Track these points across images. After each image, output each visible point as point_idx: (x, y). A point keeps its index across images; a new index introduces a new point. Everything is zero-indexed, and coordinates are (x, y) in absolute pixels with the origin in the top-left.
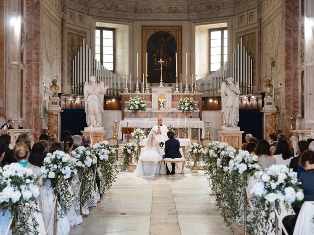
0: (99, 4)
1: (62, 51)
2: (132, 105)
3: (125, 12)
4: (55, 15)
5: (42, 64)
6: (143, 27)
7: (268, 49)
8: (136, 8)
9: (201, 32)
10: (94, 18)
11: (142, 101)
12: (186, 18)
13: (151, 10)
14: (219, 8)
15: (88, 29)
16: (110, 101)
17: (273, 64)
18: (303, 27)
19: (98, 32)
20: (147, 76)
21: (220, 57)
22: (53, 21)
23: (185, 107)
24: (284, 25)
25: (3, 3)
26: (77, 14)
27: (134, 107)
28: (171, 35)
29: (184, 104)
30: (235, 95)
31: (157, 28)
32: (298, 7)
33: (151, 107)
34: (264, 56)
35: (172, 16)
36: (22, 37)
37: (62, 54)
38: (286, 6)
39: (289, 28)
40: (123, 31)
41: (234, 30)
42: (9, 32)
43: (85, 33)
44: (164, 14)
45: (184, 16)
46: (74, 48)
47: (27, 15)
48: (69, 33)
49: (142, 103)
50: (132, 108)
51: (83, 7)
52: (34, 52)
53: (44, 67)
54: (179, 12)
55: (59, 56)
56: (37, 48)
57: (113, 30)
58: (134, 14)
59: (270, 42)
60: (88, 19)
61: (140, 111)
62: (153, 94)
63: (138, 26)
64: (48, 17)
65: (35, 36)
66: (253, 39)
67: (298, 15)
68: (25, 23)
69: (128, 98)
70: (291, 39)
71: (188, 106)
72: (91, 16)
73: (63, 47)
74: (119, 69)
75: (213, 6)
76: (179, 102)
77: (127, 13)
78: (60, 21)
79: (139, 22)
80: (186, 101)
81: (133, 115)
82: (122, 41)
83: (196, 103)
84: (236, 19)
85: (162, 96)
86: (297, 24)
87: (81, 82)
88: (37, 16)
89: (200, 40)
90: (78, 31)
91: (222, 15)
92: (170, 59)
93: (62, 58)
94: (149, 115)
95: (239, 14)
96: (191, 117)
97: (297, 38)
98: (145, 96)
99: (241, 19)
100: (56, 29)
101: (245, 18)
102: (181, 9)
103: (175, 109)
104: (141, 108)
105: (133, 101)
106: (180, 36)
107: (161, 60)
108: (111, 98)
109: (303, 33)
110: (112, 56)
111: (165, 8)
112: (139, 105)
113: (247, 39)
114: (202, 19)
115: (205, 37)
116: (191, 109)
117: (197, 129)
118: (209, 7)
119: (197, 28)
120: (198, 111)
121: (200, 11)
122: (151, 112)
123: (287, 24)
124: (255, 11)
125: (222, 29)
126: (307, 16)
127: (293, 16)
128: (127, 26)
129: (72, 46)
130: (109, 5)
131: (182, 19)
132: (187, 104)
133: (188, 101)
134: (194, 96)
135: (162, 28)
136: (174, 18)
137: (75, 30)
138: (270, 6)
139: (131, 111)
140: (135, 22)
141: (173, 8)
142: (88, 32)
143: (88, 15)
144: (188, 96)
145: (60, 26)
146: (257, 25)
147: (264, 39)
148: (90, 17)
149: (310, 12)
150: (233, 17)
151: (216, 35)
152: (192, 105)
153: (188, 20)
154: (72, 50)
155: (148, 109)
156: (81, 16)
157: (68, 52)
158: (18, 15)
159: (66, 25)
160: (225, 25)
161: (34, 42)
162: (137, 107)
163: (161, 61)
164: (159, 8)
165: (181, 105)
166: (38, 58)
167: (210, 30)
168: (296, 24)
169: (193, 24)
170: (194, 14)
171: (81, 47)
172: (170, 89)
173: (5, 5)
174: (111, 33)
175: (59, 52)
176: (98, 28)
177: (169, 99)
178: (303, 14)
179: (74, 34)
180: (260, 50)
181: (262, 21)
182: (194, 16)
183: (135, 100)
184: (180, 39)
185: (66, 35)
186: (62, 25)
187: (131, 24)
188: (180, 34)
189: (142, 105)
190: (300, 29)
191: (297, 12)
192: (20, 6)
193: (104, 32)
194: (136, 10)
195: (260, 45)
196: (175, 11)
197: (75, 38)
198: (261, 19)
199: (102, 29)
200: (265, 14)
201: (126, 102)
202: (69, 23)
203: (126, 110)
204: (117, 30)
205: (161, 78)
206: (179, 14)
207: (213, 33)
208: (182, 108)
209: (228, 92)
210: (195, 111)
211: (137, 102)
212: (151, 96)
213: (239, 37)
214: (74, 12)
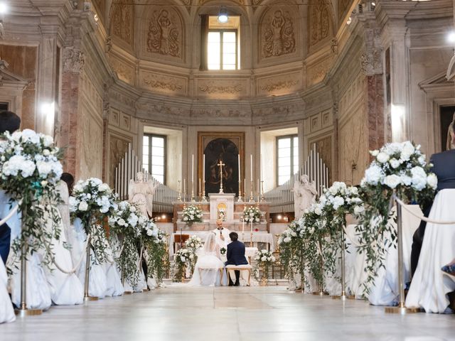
0: (147, 105)
1: (104, 156)
2: (186, 215)
3: (179, 115)
4: (95, 111)
5: (79, 162)
6: (199, 132)
7: (347, 153)
8: (191, 111)
9: (267, 139)
10: (142, 121)
11: (198, 211)
12: (249, 123)
13: (209, 114)
14: (288, 111)
15: (135, 134)
16: (159, 218)
17: (354, 167)
18: (389, 118)
19: (146, 139)
20: (204, 181)
21: (289, 168)
22: (93, 117)
23: (249, 217)
24: (367, 117)
25: (34, 88)
26: (122, 115)
27: (189, 217)
28: (231, 142)
29: (248, 214)
30: (311, 195)
31: (216, 134)
32: (383, 95)
33: (209, 218)
34: (342, 161)
35: (233, 120)
36: (55, 128)
37: (104, 160)
38: (369, 94)
39: (373, 120)
40: (176, 138)
41: (306, 135)
42: (40, 120)
43: (131, 138)
44: (224, 118)
45: (248, 120)
46: (117, 155)
47: (62, 103)
48: (112, 137)
49: (198, 213)
50: (186, 219)
51: (129, 108)
52: (70, 147)
53: (81, 168)
54: (241, 116)
55: (100, 161)
56: (73, 142)
57: (164, 137)
58: (189, 118)
59: (349, 143)
60: (135, 123)
61: (196, 223)
62: (211, 203)
63: (193, 131)
64: (88, 111)
65: (71, 127)
66: (329, 145)
67: (382, 104)
68: (60, 113)
69: (181, 208)
70: (376, 132)
71: (254, 217)
72: (139, 118)
73: (104, 152)
74: (171, 181)
75: (281, 108)
76: (242, 213)
77: (180, 117)
78: (102, 120)
79: (194, 127)
80: (251, 211)
81: (187, 228)
82: (175, 149)
83: (263, 214)
84: (307, 123)
85: (222, 205)
86: (383, 115)
87: (125, 194)
88: (75, 105)
89: (266, 149)
90: (124, 135)
91: (291, 118)
92: (231, 170)
93: (104, 164)
94: (207, 227)
95: (311, 117)
96: (257, 230)
97: (382, 132)
98: (202, 205)
99: (314, 123)
100: (97, 129)
101: (319, 121)
102: (243, 113)
103: (238, 221)
104: (197, 220)
105: (187, 211)
106: (242, 144)
107: (221, 162)
108: (160, 214)
109: (390, 124)
110: (162, 168)
111: (225, 111)
112: (194, 215)
113: (322, 145)
114: (268, 124)
115: (271, 145)
116: (257, 220)
117: (265, 243)
118: (276, 110)
119: (263, 134)
120: (265, 222)
121: (266, 115)
122: (209, 224)
123: (370, 115)
124: (331, 111)
125: (292, 136)
126: (394, 104)
127: (378, 105)
128: (181, 132)
129: (115, 152)
130: (159, 107)
131: (245, 124)
132: (252, 215)
133: (254, 211)
134: (260, 205)
135: (221, 134)
136: (236, 123)
137: (119, 134)
138: (353, 95)
139: (185, 223)
140: (189, 127)
141: (234, 112)
142: (135, 137)
143: (135, 117)
144: (254, 206)
145: (102, 126)
146: (333, 127)
147: (342, 142)
148: (137, 120)
149: (397, 99)
150: (305, 121)
151: (284, 143)
152: (258, 215)
153: (252, 126)
154: (115, 156)
155: (205, 221)
156: (127, 118)
157: (111, 159)
158: (52, 101)
159: (109, 127)
160: (294, 130)
161: (70, 135)
162: (192, 218)
163: (221, 164)
164: (219, 111)
165: (244, 216)
166: (75, 154)
167: (278, 138)
168: (380, 115)
169: (258, 130)
170: (259, 118)
171: (126, 154)
172: (232, 196)
173: (36, 89)
174: (162, 140)
175: (100, 156)
176: (146, 134)
177: (231, 208)
178: (389, 101)
179: (119, 139)
180: (337, 156)
181: (339, 122)
182: (259, 120)
183: (191, 210)
184: (242, 147)
185: (108, 138)
186: (105, 125)
187: (185, 129)
188: (242, 141)
189: (199, 216)
190: (386, 121)
191: (383, 101)
192: (54, 91)
193: (154, 139)
194: (191, 113)
195: (337, 150)
196: (237, 115)
197: (119, 143)
198: (337, 120)
199: (151, 135)
200: (342, 113)
201: (179, 213)
202: (112, 125)
203: (179, 221)
204: (169, 137)
205: (221, 184)
206: (241, 118)
207: (281, 141)
208: (247, 219)
209: (303, 191)
210: (262, 223)
211: (192, 212)
212: (209, 206)
213: (311, 144)
214: (118, 112)
